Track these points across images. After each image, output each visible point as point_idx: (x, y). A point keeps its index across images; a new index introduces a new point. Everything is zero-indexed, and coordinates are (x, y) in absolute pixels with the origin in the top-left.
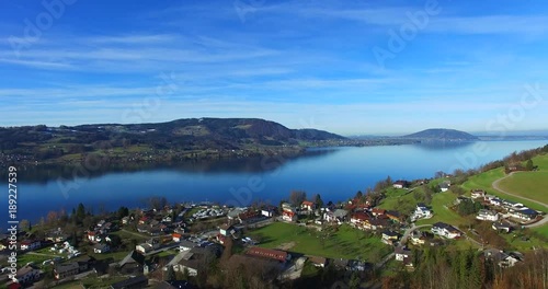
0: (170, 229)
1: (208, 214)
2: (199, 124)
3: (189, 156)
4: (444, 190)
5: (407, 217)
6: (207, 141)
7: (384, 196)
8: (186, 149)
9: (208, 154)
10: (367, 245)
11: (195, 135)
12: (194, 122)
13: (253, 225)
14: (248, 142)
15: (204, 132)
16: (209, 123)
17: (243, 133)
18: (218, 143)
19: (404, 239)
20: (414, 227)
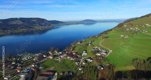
0: (15, 67)
1: (27, 58)
2: (18, 20)
3: (16, 32)
4: (89, 45)
5: (81, 54)
6: (22, 26)
7: (75, 47)
8: (15, 29)
9: (23, 31)
10: (72, 65)
11: (18, 24)
12: (16, 19)
13: (41, 61)
14: (36, 25)
15: (21, 23)
16: (22, 19)
17: (34, 23)
18: (26, 27)
19: (81, 63)
20: (83, 58)
